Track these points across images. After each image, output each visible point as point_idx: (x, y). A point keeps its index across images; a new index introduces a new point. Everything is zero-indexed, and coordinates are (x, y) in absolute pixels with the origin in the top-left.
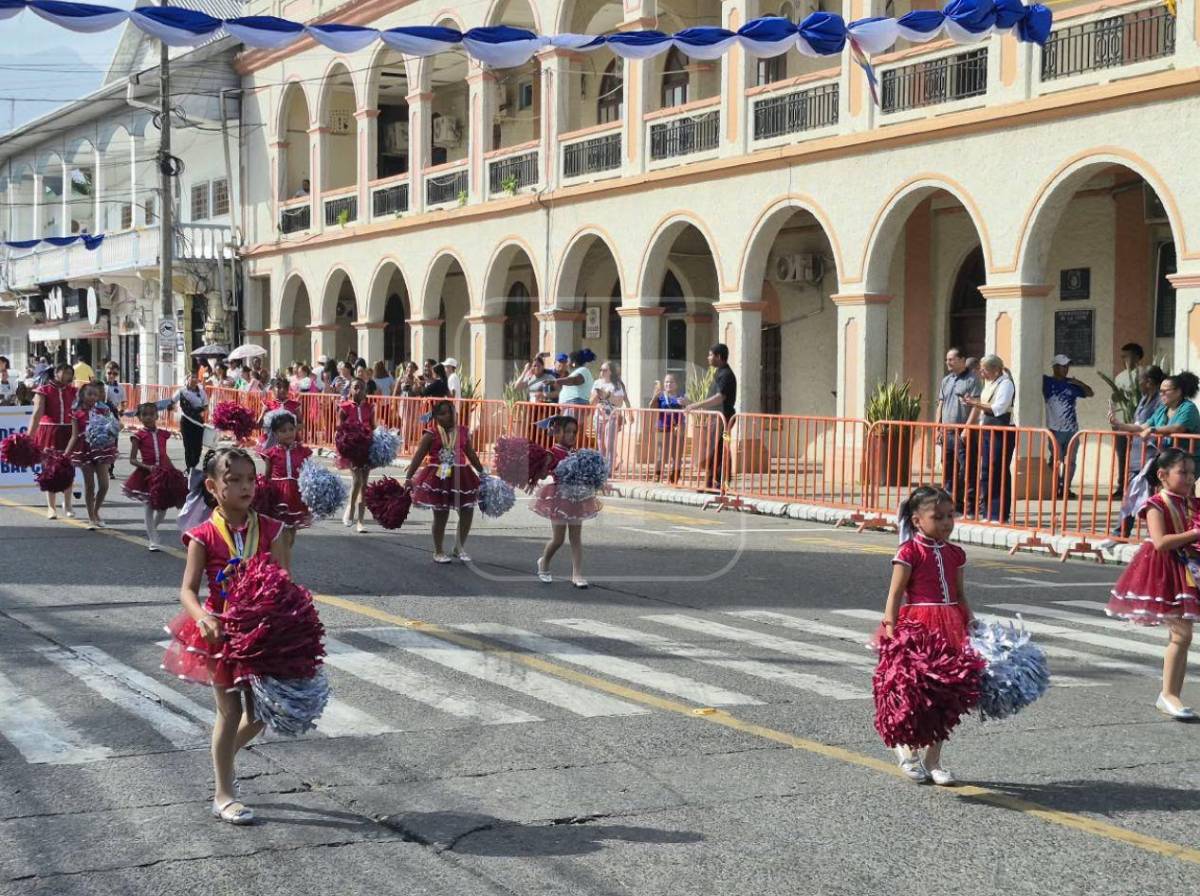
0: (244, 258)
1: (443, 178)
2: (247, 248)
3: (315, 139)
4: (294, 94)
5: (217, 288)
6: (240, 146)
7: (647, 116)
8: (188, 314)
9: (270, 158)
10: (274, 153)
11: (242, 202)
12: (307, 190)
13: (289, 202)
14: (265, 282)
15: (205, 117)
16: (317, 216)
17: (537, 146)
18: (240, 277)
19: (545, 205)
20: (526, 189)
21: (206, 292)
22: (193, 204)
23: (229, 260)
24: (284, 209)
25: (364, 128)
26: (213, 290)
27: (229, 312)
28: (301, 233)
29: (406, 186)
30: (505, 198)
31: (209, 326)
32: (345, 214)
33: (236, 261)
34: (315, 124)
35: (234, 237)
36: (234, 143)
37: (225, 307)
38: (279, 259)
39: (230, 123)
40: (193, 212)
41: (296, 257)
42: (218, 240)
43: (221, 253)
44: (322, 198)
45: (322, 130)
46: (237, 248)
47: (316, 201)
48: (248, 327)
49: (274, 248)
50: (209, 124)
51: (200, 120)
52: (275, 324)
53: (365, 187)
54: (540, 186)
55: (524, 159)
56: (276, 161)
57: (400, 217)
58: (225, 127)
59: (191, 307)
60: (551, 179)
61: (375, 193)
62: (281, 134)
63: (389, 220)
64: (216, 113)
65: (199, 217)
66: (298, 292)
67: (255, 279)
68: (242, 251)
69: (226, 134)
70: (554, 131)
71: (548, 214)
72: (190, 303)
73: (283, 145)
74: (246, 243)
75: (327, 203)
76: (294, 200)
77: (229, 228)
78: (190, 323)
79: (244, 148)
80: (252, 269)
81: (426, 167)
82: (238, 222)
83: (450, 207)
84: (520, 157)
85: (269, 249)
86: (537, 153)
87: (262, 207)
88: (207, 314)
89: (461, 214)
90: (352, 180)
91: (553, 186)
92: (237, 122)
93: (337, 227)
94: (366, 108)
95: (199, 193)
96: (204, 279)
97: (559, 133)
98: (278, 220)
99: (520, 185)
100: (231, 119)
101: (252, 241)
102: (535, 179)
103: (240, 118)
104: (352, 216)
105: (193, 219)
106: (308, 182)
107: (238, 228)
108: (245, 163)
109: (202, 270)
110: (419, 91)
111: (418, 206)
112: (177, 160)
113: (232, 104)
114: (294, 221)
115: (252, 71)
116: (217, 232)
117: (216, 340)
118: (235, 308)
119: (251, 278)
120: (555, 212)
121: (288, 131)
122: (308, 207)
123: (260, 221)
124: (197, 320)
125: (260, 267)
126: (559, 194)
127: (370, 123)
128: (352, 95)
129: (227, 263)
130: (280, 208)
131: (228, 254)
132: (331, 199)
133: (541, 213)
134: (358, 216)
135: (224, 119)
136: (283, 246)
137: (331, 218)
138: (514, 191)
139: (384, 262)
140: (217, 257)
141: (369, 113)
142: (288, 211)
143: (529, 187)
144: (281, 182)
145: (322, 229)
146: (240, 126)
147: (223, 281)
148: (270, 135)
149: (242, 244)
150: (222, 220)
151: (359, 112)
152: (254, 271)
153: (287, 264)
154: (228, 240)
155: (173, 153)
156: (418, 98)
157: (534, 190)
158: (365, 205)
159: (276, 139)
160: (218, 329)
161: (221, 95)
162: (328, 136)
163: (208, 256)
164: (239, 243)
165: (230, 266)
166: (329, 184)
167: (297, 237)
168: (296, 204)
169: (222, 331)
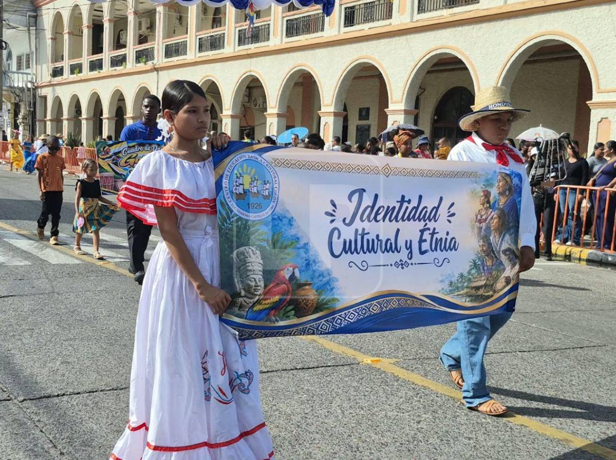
0: (37, 88)
1: (117, 56)
2: (38, 83)
3: (66, 37)
4: (58, 17)
5: (24, 100)
6: (36, 38)
7: (197, 34)
8: (12, 111)
9: (48, 44)
10: (49, 42)
11: (36, 64)
12: (63, 59)
13: (55, 64)
14: (45, 98)
15: (19, 25)
16: (66, 71)
17: (154, 44)
18: (34, 96)
19: (156, 70)
20: (150, 63)
21: (20, 101)
22: (17, 64)
23: (30, 88)
24: (53, 67)
25: (86, 33)
26: (22, 101)
27: (30, 111)
28: (60, 78)
29: (102, 59)
30: (141, 66)
31: (20, 117)
32: (77, 70)
33: (33, 88)
34: (66, 30)
35: (32, 78)
36: (33, 37)
37: (28, 109)
38: (50, 89)
39: (31, 28)
40: (17, 67)
41: (57, 88)
42: (25, 79)
43: (26, 85)
44: (68, 63)
45: (69, 33)
46: (34, 83)
47: (66, 64)
48: (38, 118)
49: (49, 84)
50: (21, 28)
51: (17, 26)
52: (49, 117)
53: (86, 59)
54: (155, 61)
55: (149, 50)
56: (50, 46)
57: (100, 72)
58: (29, 30)
59: (13, 108)
60: (159, 59)
61: (90, 61)
62: (52, 34)
63: (95, 74)
64: (25, 23)
65: (20, 69)
66: (58, 103)
67: (41, 97)
68: (36, 84)
69: (29, 33)
70: (161, 39)
71: (158, 74)
72: (13, 107)
73: (54, 39)
74: (37, 81)
75: (71, 65)
76: (58, 63)
77: (30, 74)
78: (13, 115)
79: (37, 40)
80: (40, 93)
81: (111, 51)
82: (34, 72)
83: (119, 69)
84: (147, 49)
85: (46, 84)
86: (154, 47)
87: (44, 66)
88: (20, 112)
89: (124, 72)
90: (81, 56)
91: (160, 62)
92: (35, 28)
93: (75, 76)
94: (87, 25)
95: (19, 58)
96: (18, 96)
97: (163, 39)
98: (51, 72)
99: (147, 61)
100: (32, 26)
101: (40, 81)
102: (153, 59)
103: (36, 26)
104: (80, 71)
105: (17, 70)
106: (63, 55)
107: (34, 74)
108: (38, 46)
109: (17, 92)
110: (108, 18)
111: (107, 69)
112: (6, 43)
113: (32, 20)
114: (57, 72)
115: (41, 6)
116: (25, 76)
117: (23, 123)
118: (32, 109)
119: (39, 97)
120: (161, 73)
121: (56, 33)
122: (63, 67)
123: (43, 73)
124: (16, 114)
125: (43, 92)
126: (162, 65)
127: (89, 31)
128: (81, 18)
129: (29, 89)
130: (51, 66)
131: (29, 85)
132: (72, 63)
133: (155, 73)
134: (83, 71)
135: (29, 26)
136: (52, 83)
137: (72, 72)
138: (145, 63)
139: (93, 92)
140: (24, 86)
141: (88, 27)
142: (55, 68)
143: (151, 62)
144: (52, 55)
145: (68, 77)
146: (36, 30)
147: (27, 97)
148: (48, 34)
149: (36, 81)
150: (28, 71)
151: (84, 26)
152: (41, 94)
153: (54, 91)
154: (30, 79)
155: (4, 40)
156: (108, 21)
157: (153, 63)
158: (86, 67)
159: (50, 36)
160: (24, 118)
161: (28, 16)
162: (72, 36)
163: (20, 86)
164: (34, 81)
165: (30, 91)
166: (72, 56)
167: (58, 79)
168: (58, 65)
169: (26, 119)
